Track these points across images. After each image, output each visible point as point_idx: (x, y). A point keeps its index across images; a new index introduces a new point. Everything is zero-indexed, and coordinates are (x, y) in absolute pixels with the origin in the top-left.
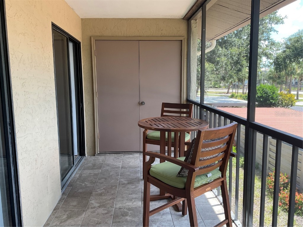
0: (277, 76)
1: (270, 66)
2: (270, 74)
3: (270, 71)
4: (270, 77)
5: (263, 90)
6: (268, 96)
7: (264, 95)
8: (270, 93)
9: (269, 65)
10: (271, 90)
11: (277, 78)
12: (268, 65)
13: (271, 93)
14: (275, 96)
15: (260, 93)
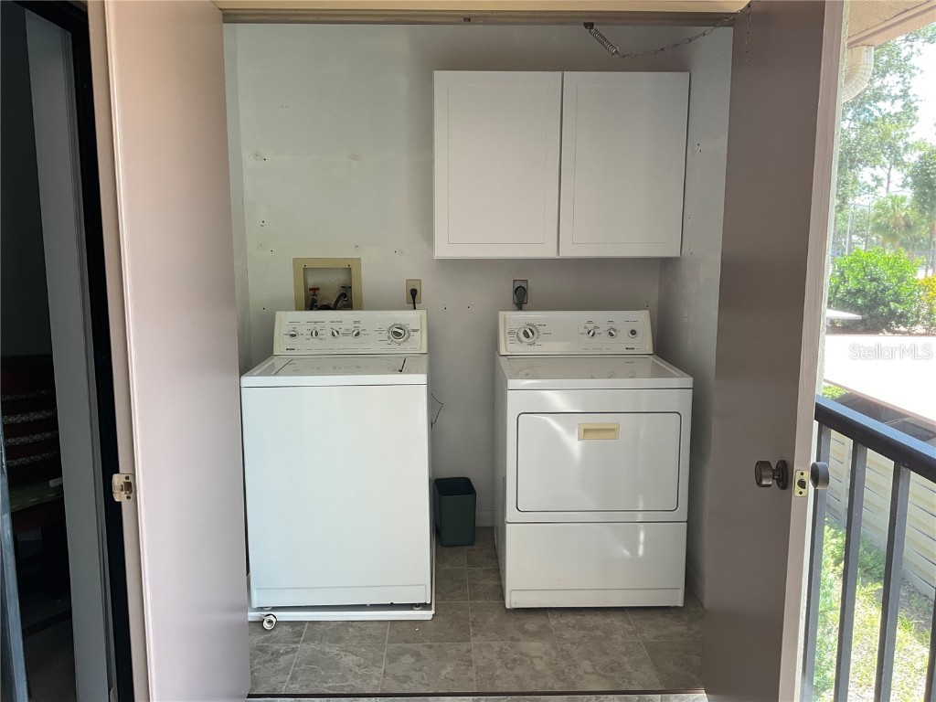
0: (903, 223)
1: (876, 187)
2: (879, 215)
3: (879, 206)
4: (879, 223)
5: (864, 268)
6: (883, 291)
7: (868, 287)
8: (889, 279)
9: (873, 184)
10: (891, 268)
11: (903, 228)
12: (869, 186)
13: (894, 280)
14: (904, 290)
15: (856, 278)
